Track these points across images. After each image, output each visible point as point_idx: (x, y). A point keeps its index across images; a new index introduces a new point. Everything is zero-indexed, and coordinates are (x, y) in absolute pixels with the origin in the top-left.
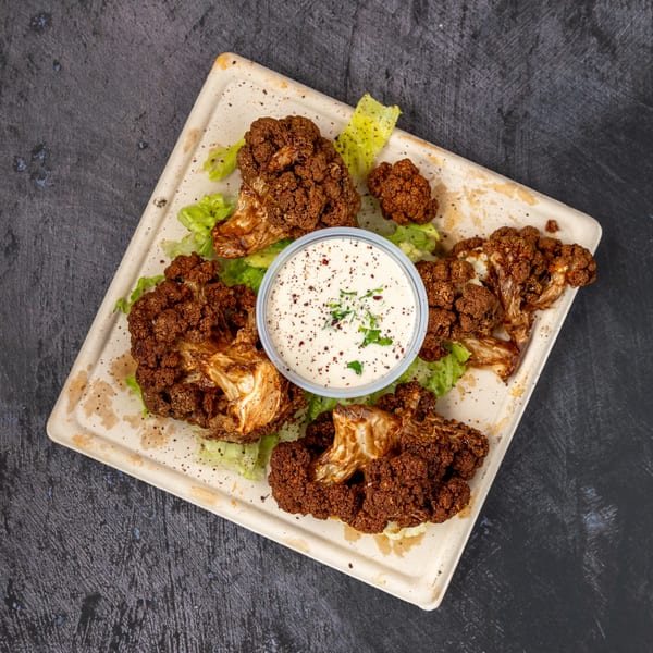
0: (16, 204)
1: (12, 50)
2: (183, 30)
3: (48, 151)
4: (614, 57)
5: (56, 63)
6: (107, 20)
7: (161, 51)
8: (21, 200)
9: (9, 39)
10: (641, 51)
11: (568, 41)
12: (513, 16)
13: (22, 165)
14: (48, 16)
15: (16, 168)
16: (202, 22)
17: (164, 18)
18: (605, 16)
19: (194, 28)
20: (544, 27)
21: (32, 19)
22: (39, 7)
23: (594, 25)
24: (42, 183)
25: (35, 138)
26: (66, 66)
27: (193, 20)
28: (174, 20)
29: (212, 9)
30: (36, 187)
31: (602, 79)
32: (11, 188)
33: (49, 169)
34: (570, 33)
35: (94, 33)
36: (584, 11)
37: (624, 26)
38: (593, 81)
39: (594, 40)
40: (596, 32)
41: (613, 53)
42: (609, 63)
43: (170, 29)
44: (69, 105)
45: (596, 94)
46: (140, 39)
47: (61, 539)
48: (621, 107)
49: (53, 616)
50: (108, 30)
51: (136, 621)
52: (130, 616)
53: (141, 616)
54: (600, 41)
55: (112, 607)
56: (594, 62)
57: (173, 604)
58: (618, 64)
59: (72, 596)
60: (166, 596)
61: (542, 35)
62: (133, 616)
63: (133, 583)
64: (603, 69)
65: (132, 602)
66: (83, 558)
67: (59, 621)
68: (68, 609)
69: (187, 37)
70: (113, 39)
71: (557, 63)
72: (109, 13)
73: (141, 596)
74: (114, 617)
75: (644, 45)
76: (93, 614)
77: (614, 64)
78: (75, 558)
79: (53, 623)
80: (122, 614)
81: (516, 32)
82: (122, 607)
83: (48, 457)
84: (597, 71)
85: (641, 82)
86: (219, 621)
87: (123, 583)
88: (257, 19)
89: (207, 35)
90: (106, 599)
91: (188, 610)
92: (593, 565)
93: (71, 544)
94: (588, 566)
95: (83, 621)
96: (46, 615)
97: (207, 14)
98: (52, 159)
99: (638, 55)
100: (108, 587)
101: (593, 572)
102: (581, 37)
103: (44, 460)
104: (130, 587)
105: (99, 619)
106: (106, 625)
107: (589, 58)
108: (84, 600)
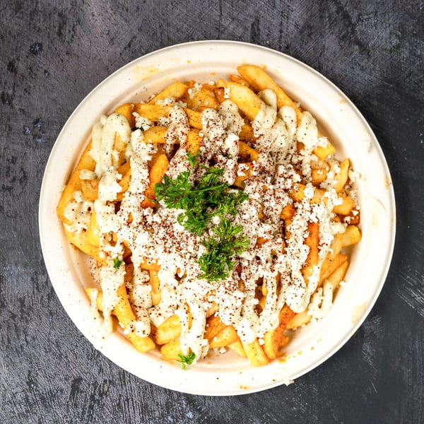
0: (25, 153)
1: (20, 65)
2: (119, 50)
3: (42, 122)
4: (369, 56)
5: (46, 72)
6: (74, 46)
7: (106, 62)
8: (28, 151)
9: (18, 59)
10: (384, 52)
11: (342, 48)
12: (309, 35)
13: (28, 131)
14: (40, 45)
15: (24, 133)
16: (129, 45)
17: (107, 44)
18: (363, 33)
19: (125, 49)
20: (327, 40)
21: (31, 47)
22: (35, 40)
23: (356, 38)
24: (40, 140)
25: (35, 115)
26: (52, 73)
27: (124, 44)
28: (113, 44)
29: (135, 37)
30: (37, 143)
31: (362, 69)
32: (22, 144)
33: (43, 132)
34: (342, 43)
35: (67, 54)
36: (350, 31)
37: (374, 38)
38: (357, 71)
39: (356, 47)
40: (358, 43)
41: (368, 54)
42: (366, 60)
43: (111, 50)
44: (54, 95)
45: (359, 78)
46: (94, 56)
47: (58, 346)
48: (374, 85)
49: (55, 391)
50: (76, 51)
51: (103, 392)
52: (99, 390)
53: (106, 389)
54: (360, 48)
55: (89, 385)
56: (357, 60)
57: (124, 382)
58: (371, 60)
59: (66, 379)
60: (120, 377)
61: (326, 45)
62: (101, 390)
63: (101, 370)
64: (363, 64)
65: (100, 382)
66: (71, 357)
67: (59, 394)
68: (64, 387)
69: (121, 54)
70: (78, 57)
71: (336, 61)
72: (76, 42)
73: (106, 378)
74: (91, 390)
75: (385, 50)
76: (78, 389)
77: (369, 61)
78: (66, 357)
79: (55, 395)
80: (95, 389)
81: (311, 44)
82: (95, 385)
83: (49, 299)
84: (359, 65)
85: (385, 70)
86: (152, 391)
87: (95, 370)
88: (161, 42)
89: (133, 53)
90: (85, 380)
91: (133, 385)
92: (369, 350)
93: (64, 349)
94: (365, 351)
95: (73, 393)
96: (51, 390)
97: (132, 41)
98: (45, 126)
99: (383, 55)
100: (86, 373)
101: (369, 354)
102: (349, 46)
103: (47, 300)
104: (99, 373)
105: (81, 392)
106: (86, 395)
107: (355, 57)
108: (73, 381)
